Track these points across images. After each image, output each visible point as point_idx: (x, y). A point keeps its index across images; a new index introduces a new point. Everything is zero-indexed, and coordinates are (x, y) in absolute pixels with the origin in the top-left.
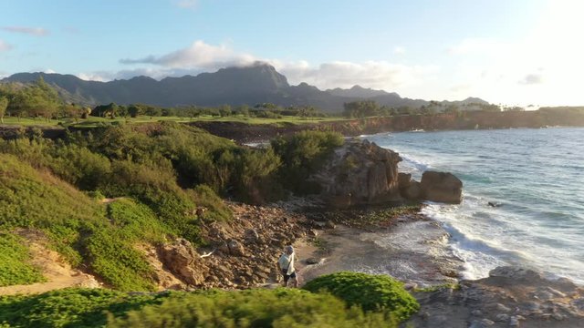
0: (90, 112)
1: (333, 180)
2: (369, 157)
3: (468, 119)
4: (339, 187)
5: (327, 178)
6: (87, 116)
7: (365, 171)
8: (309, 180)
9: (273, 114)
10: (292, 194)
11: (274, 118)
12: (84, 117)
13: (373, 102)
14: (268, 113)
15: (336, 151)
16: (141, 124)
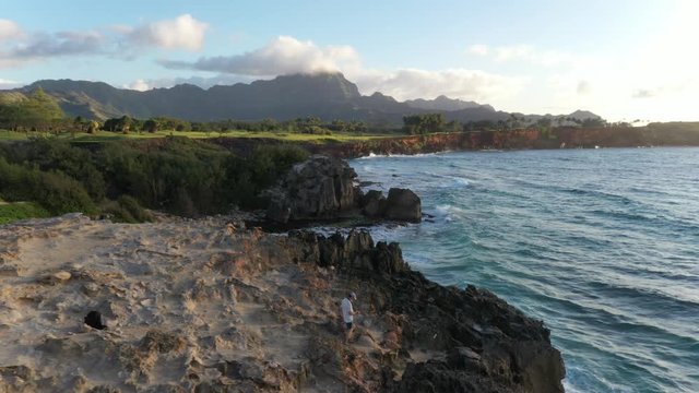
0: (97, 125)
1: (283, 195)
2: (326, 173)
3: (554, 137)
4: (288, 201)
5: (277, 193)
6: (94, 131)
7: (319, 186)
8: (260, 196)
9: (320, 129)
10: (237, 208)
11: (321, 134)
12: (90, 131)
13: (439, 116)
14: (314, 128)
15: (295, 167)
16: (142, 139)
